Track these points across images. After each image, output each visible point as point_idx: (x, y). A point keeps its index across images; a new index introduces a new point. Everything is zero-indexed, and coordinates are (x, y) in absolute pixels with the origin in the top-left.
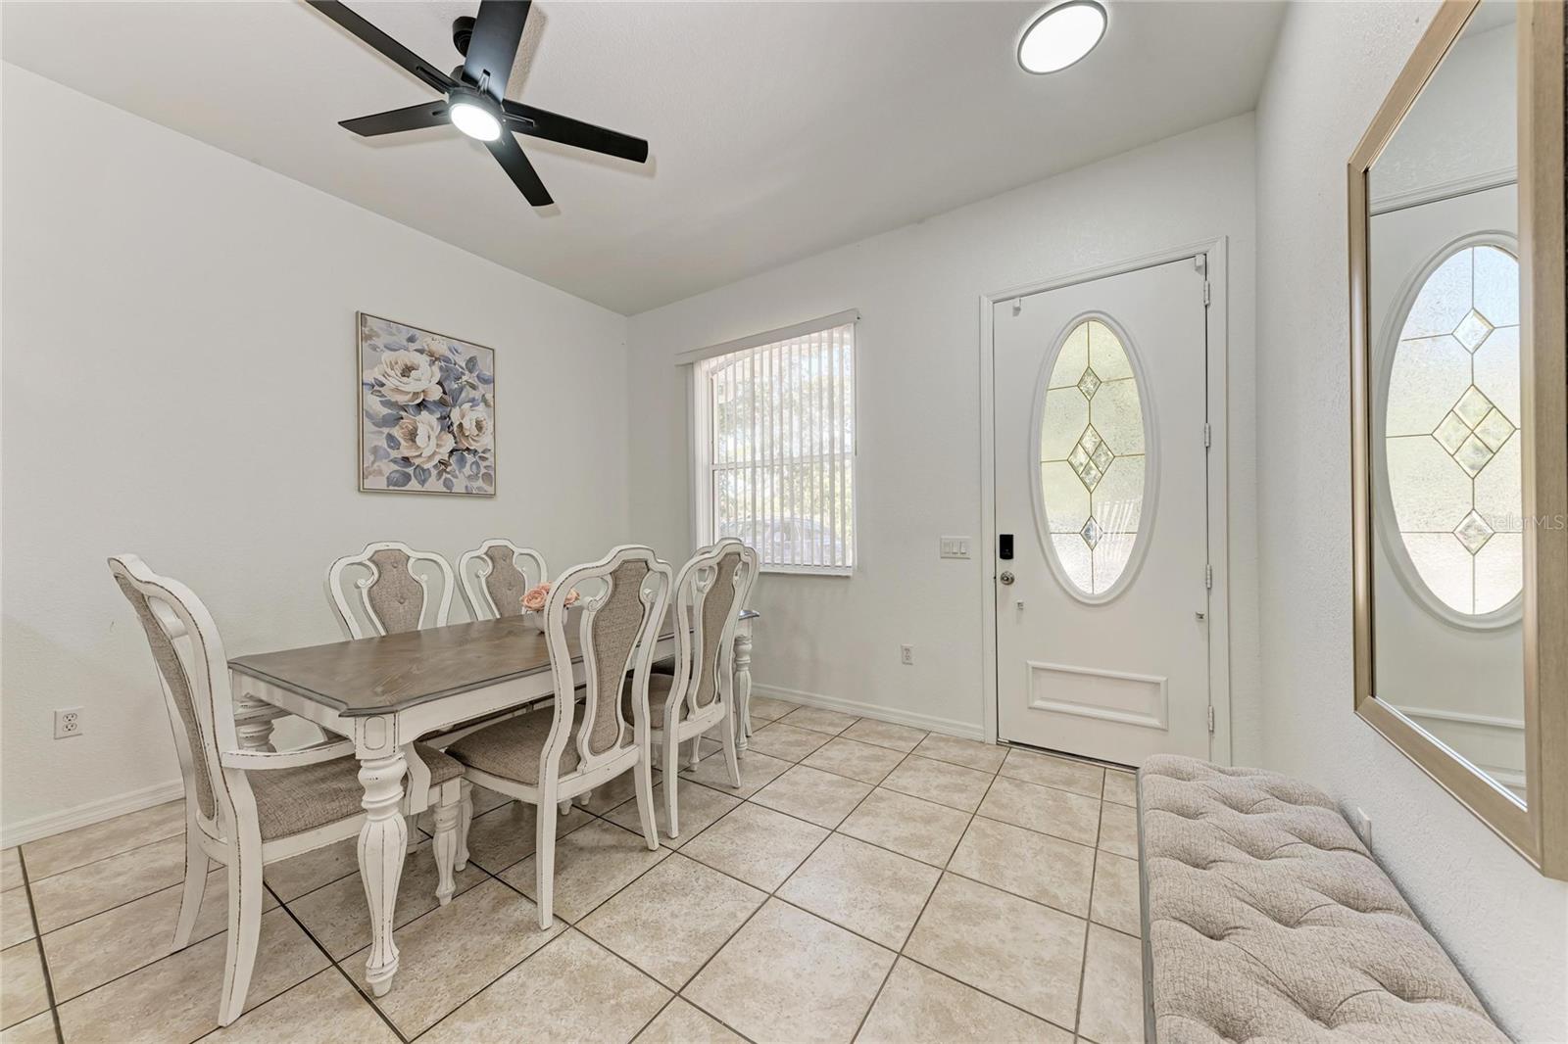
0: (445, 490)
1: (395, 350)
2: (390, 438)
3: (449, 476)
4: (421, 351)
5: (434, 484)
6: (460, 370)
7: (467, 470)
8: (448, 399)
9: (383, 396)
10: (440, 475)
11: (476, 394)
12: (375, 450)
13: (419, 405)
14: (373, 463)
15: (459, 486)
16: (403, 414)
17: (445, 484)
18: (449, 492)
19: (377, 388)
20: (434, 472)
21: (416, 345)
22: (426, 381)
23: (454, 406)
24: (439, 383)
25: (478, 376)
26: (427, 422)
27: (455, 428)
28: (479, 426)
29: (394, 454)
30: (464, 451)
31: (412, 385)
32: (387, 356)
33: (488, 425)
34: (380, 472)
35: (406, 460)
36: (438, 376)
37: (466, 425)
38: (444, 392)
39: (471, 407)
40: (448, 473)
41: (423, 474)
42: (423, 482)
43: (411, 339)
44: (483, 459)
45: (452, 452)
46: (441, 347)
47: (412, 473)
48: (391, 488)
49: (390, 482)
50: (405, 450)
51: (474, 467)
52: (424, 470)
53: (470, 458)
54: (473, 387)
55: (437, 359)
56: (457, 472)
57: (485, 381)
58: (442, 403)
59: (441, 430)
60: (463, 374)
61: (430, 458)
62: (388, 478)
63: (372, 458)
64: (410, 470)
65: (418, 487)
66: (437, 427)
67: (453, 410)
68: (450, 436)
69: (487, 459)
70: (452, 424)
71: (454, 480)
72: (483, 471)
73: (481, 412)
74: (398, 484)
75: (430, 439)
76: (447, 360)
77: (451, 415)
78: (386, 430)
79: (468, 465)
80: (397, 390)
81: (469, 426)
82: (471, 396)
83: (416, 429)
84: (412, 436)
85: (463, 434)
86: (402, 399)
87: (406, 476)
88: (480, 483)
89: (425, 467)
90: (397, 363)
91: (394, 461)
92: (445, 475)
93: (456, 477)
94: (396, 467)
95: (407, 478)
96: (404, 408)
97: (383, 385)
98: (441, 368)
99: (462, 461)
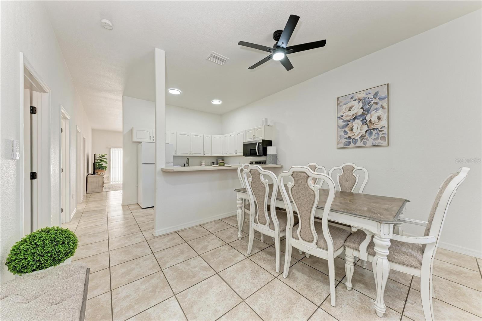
0: (364, 145)
1: (346, 104)
2: (345, 131)
3: (365, 140)
4: (355, 100)
5: (359, 144)
6: (371, 99)
7: (373, 137)
8: (365, 112)
9: (343, 119)
10: (361, 140)
11: (378, 106)
12: (340, 136)
13: (354, 118)
14: (340, 140)
15: (369, 143)
16: (349, 123)
17: (363, 143)
18: (365, 146)
19: (341, 118)
20: (359, 140)
21: (354, 99)
22: (357, 109)
23: (368, 114)
24: (362, 108)
25: (379, 99)
26: (358, 122)
27: (368, 122)
28: (379, 118)
29: (346, 136)
30: (372, 129)
31: (352, 112)
32: (345, 106)
33: (384, 117)
34: (342, 143)
35: (350, 137)
36: (361, 105)
37: (373, 119)
38: (364, 111)
39: (375, 112)
40: (365, 139)
41: (355, 141)
42: (355, 144)
43: (352, 98)
44: (380, 131)
45: (366, 131)
46: (363, 95)
47: (351, 141)
48: (345, 147)
49: (344, 145)
50: (349, 135)
51: (376, 135)
52: (355, 140)
53: (374, 132)
54: (376, 104)
55: (362, 100)
56: (369, 138)
57: (381, 99)
58: (363, 114)
59: (362, 124)
60: (372, 100)
61: (358, 135)
62: (344, 144)
63: (340, 138)
64: (351, 140)
65: (354, 146)
66: (360, 123)
67: (367, 116)
68: (366, 125)
69: (383, 130)
70: (366, 121)
71: (367, 141)
72: (381, 136)
73: (380, 112)
74: (347, 145)
75: (358, 128)
76: (365, 99)
77: (367, 118)
78: (343, 130)
79: (373, 135)
80: (347, 116)
81: (374, 119)
82: (375, 108)
83: (353, 127)
84: (352, 129)
85: (372, 124)
86: (348, 118)
87: (350, 142)
88: (379, 141)
89: (356, 139)
90: (347, 108)
91: (346, 138)
92: (363, 140)
93: (368, 140)
94: (346, 140)
95: (350, 143)
96: (349, 121)
97: (343, 116)
98: (362, 103)
99: (371, 134)
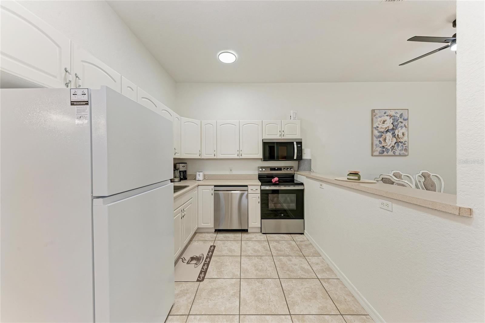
0: (393, 154)
1: (381, 117)
2: (380, 141)
3: (394, 150)
4: (387, 116)
5: (391, 153)
6: (398, 118)
7: (400, 148)
8: (395, 128)
9: (378, 130)
10: (392, 150)
11: (403, 125)
12: (376, 145)
13: (387, 131)
14: (376, 148)
15: (397, 153)
16: (383, 134)
17: (393, 153)
18: (395, 155)
19: (377, 128)
20: (390, 149)
21: (386, 114)
22: (389, 124)
23: (396, 129)
24: (392, 124)
25: (403, 119)
26: (389, 135)
27: (396, 136)
28: (403, 134)
29: (381, 145)
30: (399, 142)
31: (385, 126)
32: (379, 119)
33: (406, 134)
34: (377, 151)
35: (383, 146)
36: (392, 121)
37: (400, 134)
38: (394, 126)
39: (401, 129)
40: (394, 149)
41: (387, 150)
42: (387, 152)
43: (385, 113)
44: (404, 144)
45: (395, 143)
46: (392, 113)
47: (385, 150)
48: (380, 155)
49: (379, 153)
50: (383, 144)
51: (402, 147)
52: (388, 149)
53: (400, 144)
54: (402, 122)
55: (392, 117)
56: (397, 149)
57: (405, 120)
58: (393, 129)
59: (393, 137)
60: (399, 119)
61: (390, 145)
62: (379, 152)
63: (375, 147)
64: (384, 149)
65: (386, 154)
66: (391, 136)
67: (396, 131)
68: (395, 138)
69: (405, 144)
70: (395, 135)
71: (396, 151)
72: (404, 148)
73: (404, 130)
74: (382, 153)
75: (390, 140)
76: (394, 116)
77: (395, 133)
78: (379, 139)
79: (400, 146)
80: (382, 128)
81: (400, 135)
82: (401, 125)
83: (386, 138)
84: (385, 140)
85: (399, 138)
86: (382, 130)
87: (384, 151)
88: (403, 152)
89: (388, 148)
90: (381, 121)
91: (381, 147)
92: (393, 150)
93: (396, 150)
94: (381, 149)
95: (383, 151)
96: (383, 133)
97: (378, 127)
98: (393, 119)
99: (398, 145)
